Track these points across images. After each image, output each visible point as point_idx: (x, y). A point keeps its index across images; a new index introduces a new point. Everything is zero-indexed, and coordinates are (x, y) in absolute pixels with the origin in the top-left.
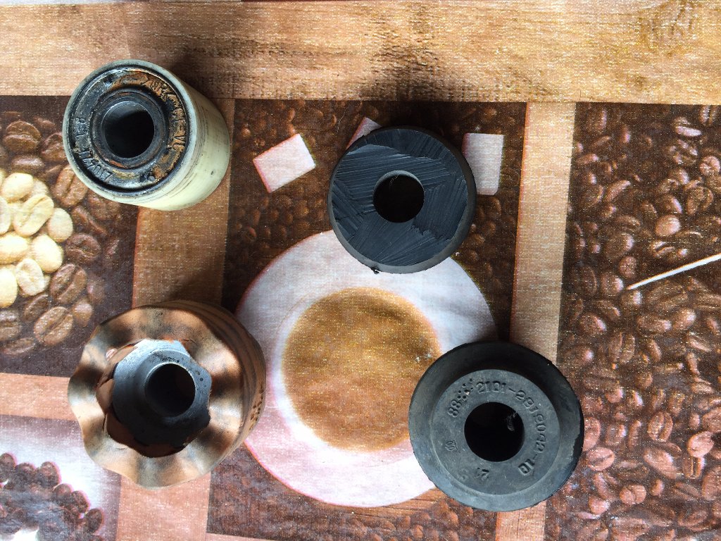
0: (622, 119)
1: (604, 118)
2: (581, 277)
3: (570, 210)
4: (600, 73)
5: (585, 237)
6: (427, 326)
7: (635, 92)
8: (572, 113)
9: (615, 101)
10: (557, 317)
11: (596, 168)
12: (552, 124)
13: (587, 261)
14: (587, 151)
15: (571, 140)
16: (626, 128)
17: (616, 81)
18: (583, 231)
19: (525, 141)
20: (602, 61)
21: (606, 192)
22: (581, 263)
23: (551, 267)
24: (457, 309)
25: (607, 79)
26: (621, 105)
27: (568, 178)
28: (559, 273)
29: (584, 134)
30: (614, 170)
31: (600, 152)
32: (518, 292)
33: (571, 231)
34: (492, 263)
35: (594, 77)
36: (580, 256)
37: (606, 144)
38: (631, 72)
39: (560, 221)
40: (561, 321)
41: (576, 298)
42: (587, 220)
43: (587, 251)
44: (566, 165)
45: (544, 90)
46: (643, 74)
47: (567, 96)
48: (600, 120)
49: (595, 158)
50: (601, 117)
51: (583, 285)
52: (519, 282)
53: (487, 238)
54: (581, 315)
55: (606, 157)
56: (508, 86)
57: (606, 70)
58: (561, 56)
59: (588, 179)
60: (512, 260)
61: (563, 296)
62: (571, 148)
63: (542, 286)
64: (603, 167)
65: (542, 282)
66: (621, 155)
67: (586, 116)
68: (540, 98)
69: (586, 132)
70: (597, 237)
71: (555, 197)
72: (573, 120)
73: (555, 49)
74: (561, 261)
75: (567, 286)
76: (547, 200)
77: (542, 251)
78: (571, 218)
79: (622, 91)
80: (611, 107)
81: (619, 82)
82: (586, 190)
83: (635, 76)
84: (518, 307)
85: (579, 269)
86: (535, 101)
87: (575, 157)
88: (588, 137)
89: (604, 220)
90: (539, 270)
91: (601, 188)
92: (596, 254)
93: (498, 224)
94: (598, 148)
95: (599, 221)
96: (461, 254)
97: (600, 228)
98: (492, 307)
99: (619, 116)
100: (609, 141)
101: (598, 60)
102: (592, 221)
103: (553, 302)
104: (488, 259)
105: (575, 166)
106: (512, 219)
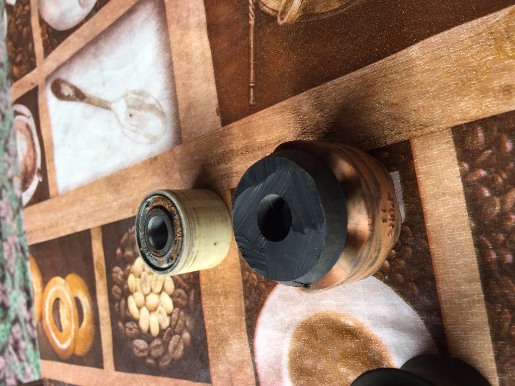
0: (499, 130)
1: (480, 134)
2: (501, 288)
3: (473, 225)
4: (465, 96)
5: (495, 249)
6: (378, 342)
7: (505, 101)
8: (449, 138)
9: (487, 116)
10: (487, 329)
11: (487, 182)
12: (435, 152)
13: (503, 272)
14: (473, 168)
15: (456, 162)
16: (505, 137)
17: (483, 97)
18: (491, 243)
19: (417, 172)
20: (464, 85)
21: (503, 203)
22: (498, 275)
23: (470, 281)
24: (397, 325)
25: (474, 99)
26: (494, 118)
27: (462, 196)
28: (478, 286)
29: (466, 154)
30: (504, 179)
31: (486, 166)
32: (445, 307)
33: (479, 245)
34: (416, 282)
35: (460, 101)
36: (495, 267)
37: (489, 157)
38: (496, 84)
39: (466, 237)
40: (492, 332)
41: (501, 308)
42: (492, 232)
43: (500, 261)
44: (458, 185)
45: (421, 125)
46: (510, 82)
47: (441, 125)
48: (478, 137)
49: (483, 173)
50: (477, 134)
51: (505, 295)
52: (443, 297)
53: (407, 260)
54: (510, 325)
55: (493, 170)
56: (392, 131)
57: (470, 91)
58: (428, 92)
59: (482, 194)
60: (433, 278)
61: (488, 308)
62: (458, 168)
63: (466, 300)
64: (493, 180)
65: (465, 296)
66: (507, 164)
67: (463, 137)
68: (419, 133)
69: (468, 151)
70: (506, 247)
71: (456, 216)
72: (452, 144)
73: (422, 88)
74: (477, 274)
75: (490, 298)
76: (450, 220)
77: (457, 267)
78: (476, 233)
79: (492, 104)
80: (485, 123)
81: (486, 97)
82: (483, 203)
83: (500, 87)
84: (448, 321)
85: (497, 280)
86: (415, 137)
87: (464, 176)
88: (470, 155)
89: (508, 229)
90: (459, 285)
91: (497, 200)
92: (509, 264)
93: (413, 248)
94: (483, 163)
95: (504, 231)
96: (389, 278)
97: (507, 238)
98: (426, 323)
99: (495, 128)
100: (492, 154)
101: (460, 85)
102: (496, 232)
103: (479, 314)
104: (412, 279)
105: (466, 184)
106: (423, 241)
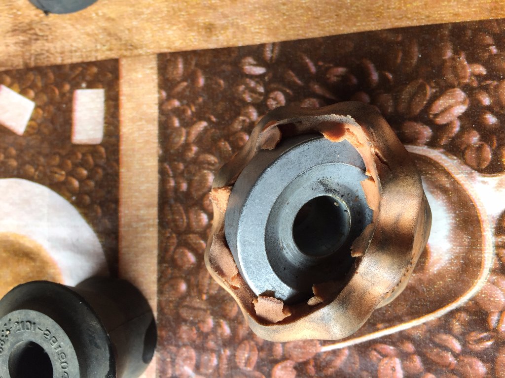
0: (196, 65)
1: (181, 66)
2: (173, 214)
3: (161, 152)
4: (174, 25)
5: (174, 177)
7: (206, 38)
8: (154, 64)
9: (190, 49)
10: (155, 252)
11: (179, 113)
12: (140, 75)
13: (177, 199)
14: (170, 97)
15: (156, 89)
16: (200, 73)
17: (189, 30)
18: (172, 171)
19: (121, 93)
20: (174, 14)
21: (188, 134)
22: (172, 202)
23: (148, 206)
25: (180, 29)
26: (195, 53)
27: (156, 123)
28: (154, 211)
29: (166, 83)
30: (193, 113)
31: (180, 97)
32: (123, 230)
33: (162, 172)
34: (101, 205)
35: (169, 29)
36: (171, 194)
37: (184, 90)
38: (202, 20)
39: (152, 163)
40: (159, 255)
41: (171, 233)
42: (175, 160)
43: (176, 189)
44: (154, 111)
45: (132, 46)
46: (212, 21)
47: (149, 49)
48: (178, 68)
49: (176, 103)
50: (177, 65)
51: (174, 221)
52: (123, 221)
53: (96, 183)
54: (175, 249)
55: (185, 102)
56: (104, 46)
57: (179, 22)
58: (142, 13)
59: (172, 123)
60: (116, 201)
61: (160, 232)
62: (156, 96)
63: (142, 224)
64: (184, 111)
65: (142, 220)
66: (197, 99)
67: (166, 66)
68: (127, 53)
69: (167, 80)
70: (183, 176)
71: (147, 142)
72: (155, 71)
73: (138, 8)
74: (155, 200)
75: (163, 223)
76: (141, 145)
77: (140, 191)
78: (162, 160)
79: (195, 39)
80: (186, 55)
81: (191, 30)
82: (172, 133)
83: (204, 23)
84: (123, 244)
85: (171, 206)
86: (125, 57)
87: (161, 104)
88: (169, 84)
89: (188, 159)
90: (138, 209)
91: (184, 131)
92: (183, 192)
93: (104, 169)
94: (179, 93)
95: (184, 161)
96: (77, 199)
97: (186, 167)
98: (103, 246)
99: (193, 63)
100: (187, 87)
101: (172, 13)
102: (179, 162)
103: (150, 239)
104: (98, 201)
105: (162, 112)
106: (115, 164)
